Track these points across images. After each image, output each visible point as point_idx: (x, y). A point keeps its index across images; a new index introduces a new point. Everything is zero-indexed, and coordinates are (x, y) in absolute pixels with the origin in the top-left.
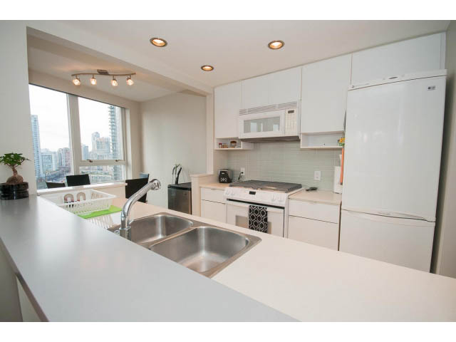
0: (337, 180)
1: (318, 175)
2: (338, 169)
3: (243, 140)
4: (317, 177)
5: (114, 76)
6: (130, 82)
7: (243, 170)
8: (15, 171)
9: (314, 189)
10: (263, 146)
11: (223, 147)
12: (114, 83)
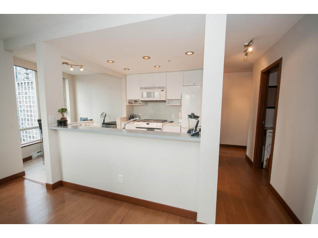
0: (180, 118)
1: (173, 116)
2: (180, 113)
3: (141, 101)
4: (173, 117)
5: (72, 66)
6: (82, 70)
7: (140, 115)
8: (63, 115)
9: (172, 122)
10: (150, 104)
11: (131, 104)
12: (72, 69)
